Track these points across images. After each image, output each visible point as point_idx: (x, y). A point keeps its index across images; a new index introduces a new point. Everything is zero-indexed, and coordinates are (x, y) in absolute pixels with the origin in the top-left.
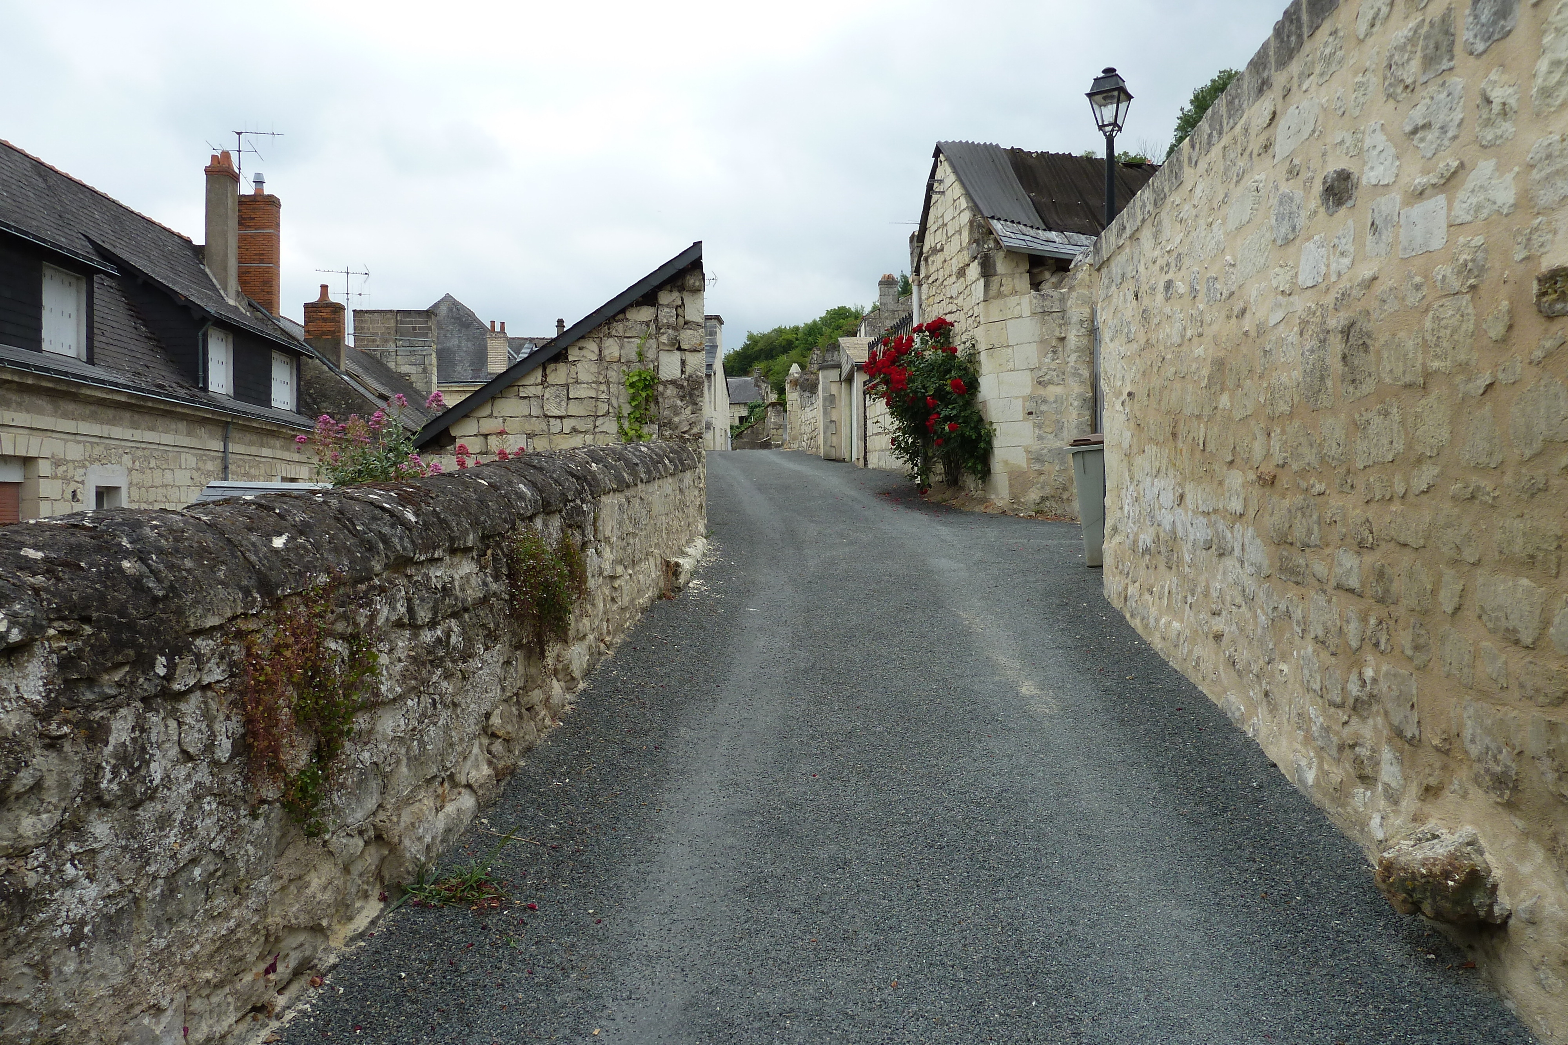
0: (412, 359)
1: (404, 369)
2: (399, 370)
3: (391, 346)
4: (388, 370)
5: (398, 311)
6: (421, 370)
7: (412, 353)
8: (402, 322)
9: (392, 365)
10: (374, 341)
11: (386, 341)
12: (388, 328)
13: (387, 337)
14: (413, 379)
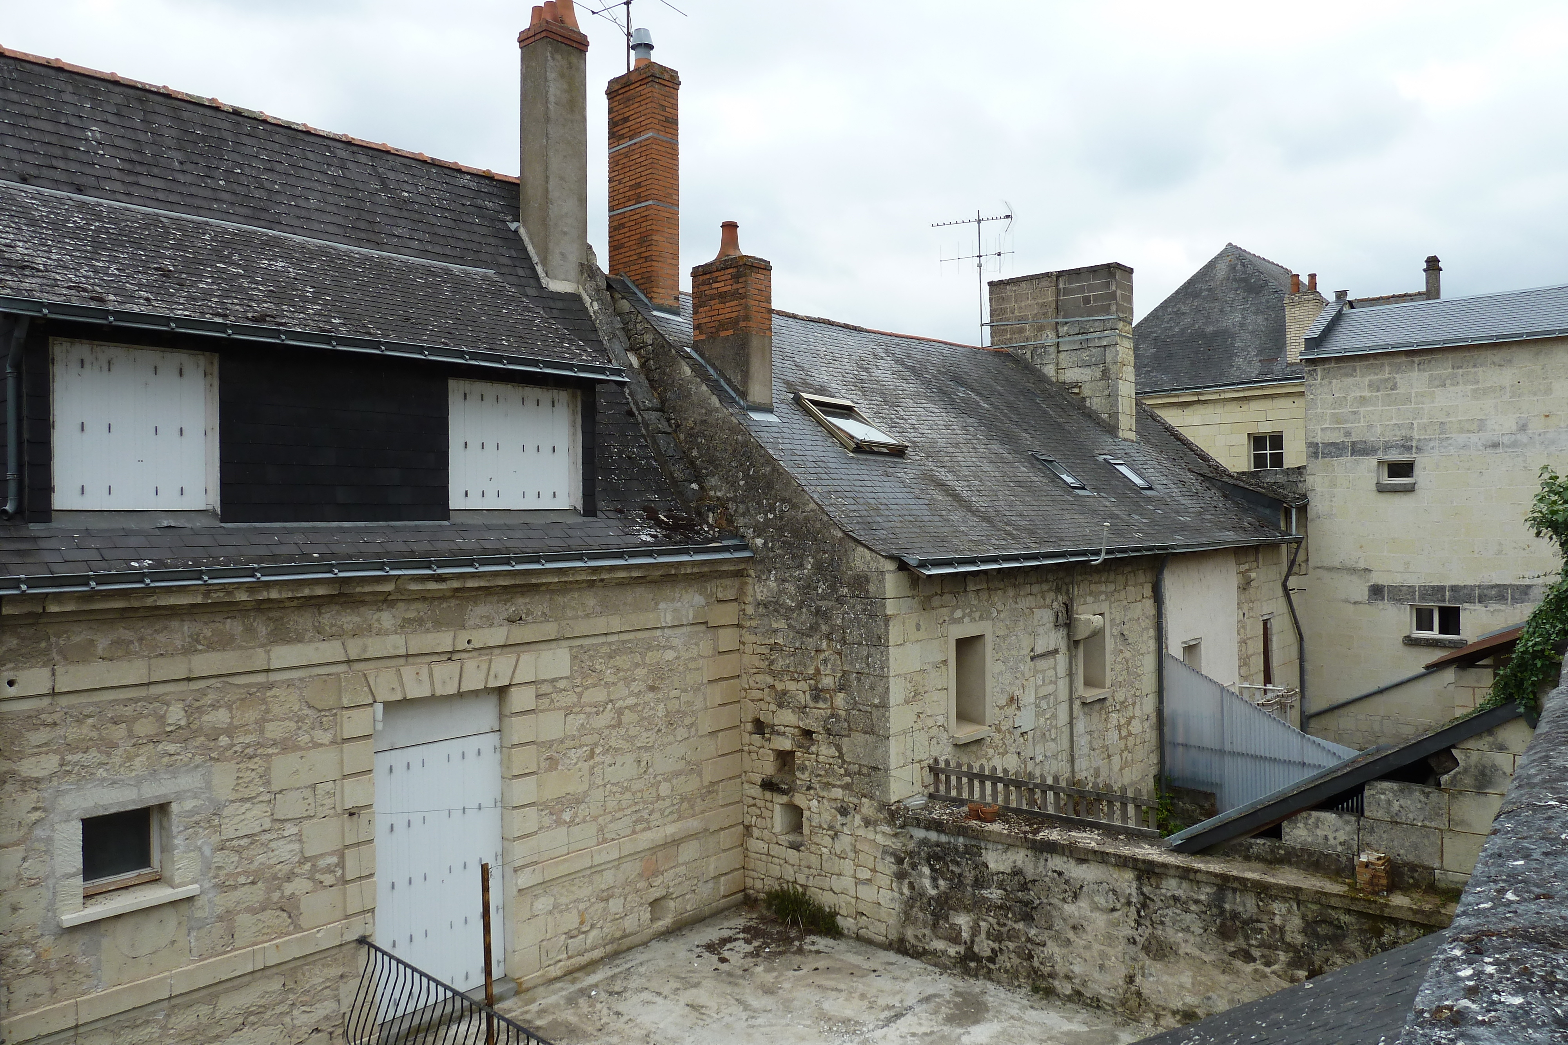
0: (1084, 355)
1: (1071, 375)
2: (1062, 378)
3: (1049, 337)
4: (1042, 379)
5: (1060, 274)
6: (1098, 374)
7: (1084, 346)
8: (1066, 292)
9: (1049, 370)
10: (1022, 331)
11: (1041, 328)
12: (1043, 305)
13: (1043, 321)
14: (1086, 391)
